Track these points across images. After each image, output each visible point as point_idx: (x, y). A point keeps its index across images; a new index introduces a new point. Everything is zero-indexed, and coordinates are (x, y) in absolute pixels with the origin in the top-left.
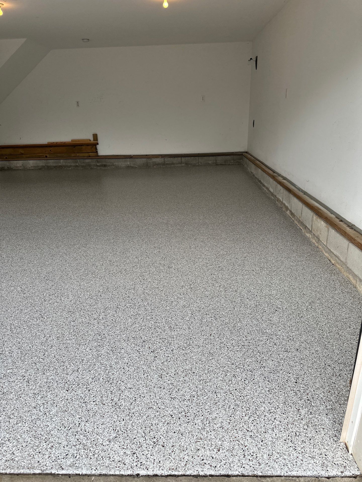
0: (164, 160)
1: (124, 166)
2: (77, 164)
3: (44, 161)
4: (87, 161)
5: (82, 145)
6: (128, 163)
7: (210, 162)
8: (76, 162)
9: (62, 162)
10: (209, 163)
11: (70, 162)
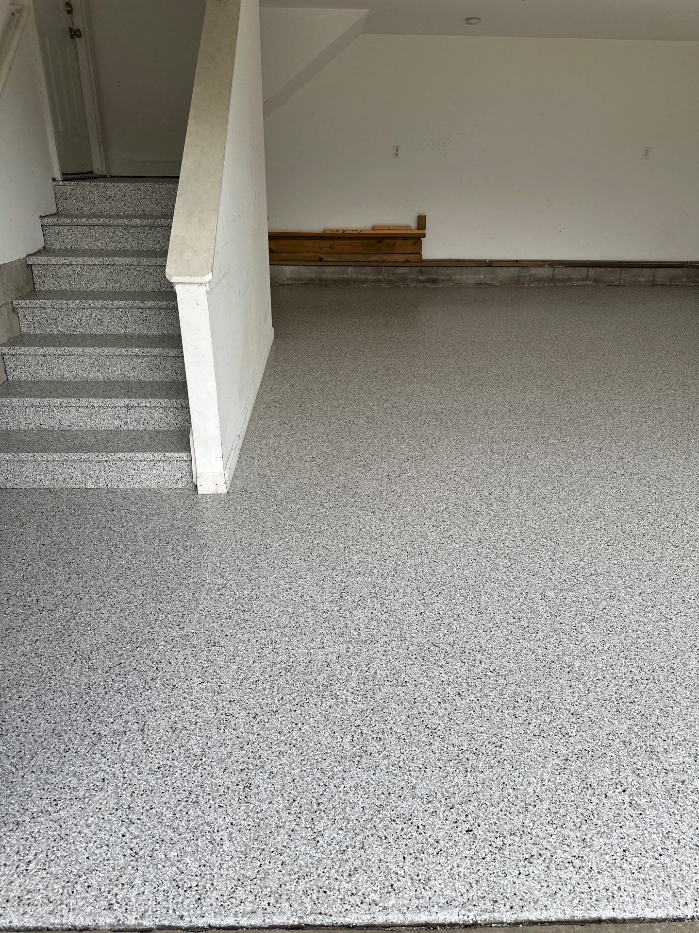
0: (554, 271)
1: (471, 282)
2: (381, 277)
3: (315, 267)
4: (401, 270)
5: (395, 238)
6: (482, 277)
7: (642, 279)
8: (379, 273)
9: (351, 272)
10: (639, 282)
11: (367, 273)
